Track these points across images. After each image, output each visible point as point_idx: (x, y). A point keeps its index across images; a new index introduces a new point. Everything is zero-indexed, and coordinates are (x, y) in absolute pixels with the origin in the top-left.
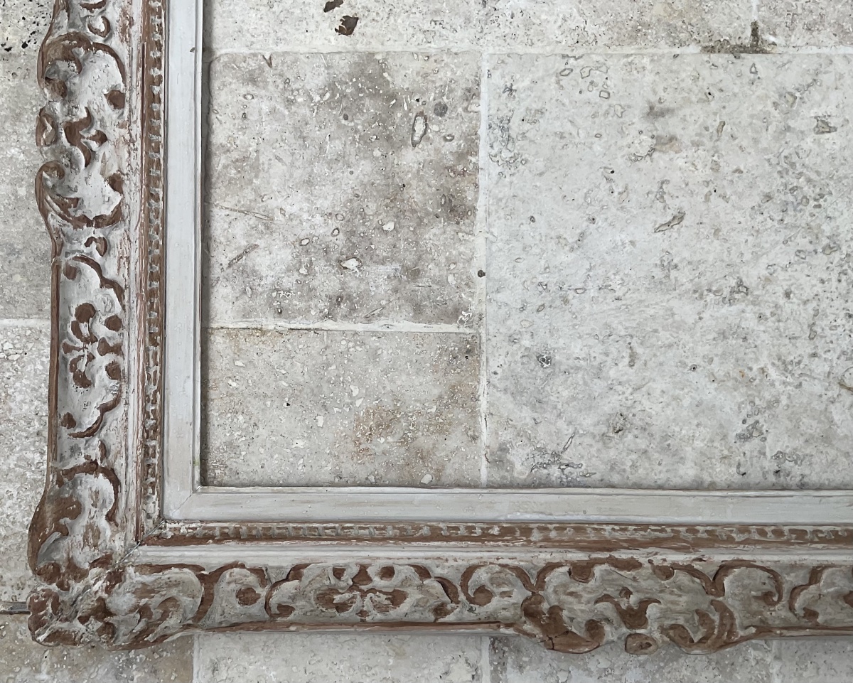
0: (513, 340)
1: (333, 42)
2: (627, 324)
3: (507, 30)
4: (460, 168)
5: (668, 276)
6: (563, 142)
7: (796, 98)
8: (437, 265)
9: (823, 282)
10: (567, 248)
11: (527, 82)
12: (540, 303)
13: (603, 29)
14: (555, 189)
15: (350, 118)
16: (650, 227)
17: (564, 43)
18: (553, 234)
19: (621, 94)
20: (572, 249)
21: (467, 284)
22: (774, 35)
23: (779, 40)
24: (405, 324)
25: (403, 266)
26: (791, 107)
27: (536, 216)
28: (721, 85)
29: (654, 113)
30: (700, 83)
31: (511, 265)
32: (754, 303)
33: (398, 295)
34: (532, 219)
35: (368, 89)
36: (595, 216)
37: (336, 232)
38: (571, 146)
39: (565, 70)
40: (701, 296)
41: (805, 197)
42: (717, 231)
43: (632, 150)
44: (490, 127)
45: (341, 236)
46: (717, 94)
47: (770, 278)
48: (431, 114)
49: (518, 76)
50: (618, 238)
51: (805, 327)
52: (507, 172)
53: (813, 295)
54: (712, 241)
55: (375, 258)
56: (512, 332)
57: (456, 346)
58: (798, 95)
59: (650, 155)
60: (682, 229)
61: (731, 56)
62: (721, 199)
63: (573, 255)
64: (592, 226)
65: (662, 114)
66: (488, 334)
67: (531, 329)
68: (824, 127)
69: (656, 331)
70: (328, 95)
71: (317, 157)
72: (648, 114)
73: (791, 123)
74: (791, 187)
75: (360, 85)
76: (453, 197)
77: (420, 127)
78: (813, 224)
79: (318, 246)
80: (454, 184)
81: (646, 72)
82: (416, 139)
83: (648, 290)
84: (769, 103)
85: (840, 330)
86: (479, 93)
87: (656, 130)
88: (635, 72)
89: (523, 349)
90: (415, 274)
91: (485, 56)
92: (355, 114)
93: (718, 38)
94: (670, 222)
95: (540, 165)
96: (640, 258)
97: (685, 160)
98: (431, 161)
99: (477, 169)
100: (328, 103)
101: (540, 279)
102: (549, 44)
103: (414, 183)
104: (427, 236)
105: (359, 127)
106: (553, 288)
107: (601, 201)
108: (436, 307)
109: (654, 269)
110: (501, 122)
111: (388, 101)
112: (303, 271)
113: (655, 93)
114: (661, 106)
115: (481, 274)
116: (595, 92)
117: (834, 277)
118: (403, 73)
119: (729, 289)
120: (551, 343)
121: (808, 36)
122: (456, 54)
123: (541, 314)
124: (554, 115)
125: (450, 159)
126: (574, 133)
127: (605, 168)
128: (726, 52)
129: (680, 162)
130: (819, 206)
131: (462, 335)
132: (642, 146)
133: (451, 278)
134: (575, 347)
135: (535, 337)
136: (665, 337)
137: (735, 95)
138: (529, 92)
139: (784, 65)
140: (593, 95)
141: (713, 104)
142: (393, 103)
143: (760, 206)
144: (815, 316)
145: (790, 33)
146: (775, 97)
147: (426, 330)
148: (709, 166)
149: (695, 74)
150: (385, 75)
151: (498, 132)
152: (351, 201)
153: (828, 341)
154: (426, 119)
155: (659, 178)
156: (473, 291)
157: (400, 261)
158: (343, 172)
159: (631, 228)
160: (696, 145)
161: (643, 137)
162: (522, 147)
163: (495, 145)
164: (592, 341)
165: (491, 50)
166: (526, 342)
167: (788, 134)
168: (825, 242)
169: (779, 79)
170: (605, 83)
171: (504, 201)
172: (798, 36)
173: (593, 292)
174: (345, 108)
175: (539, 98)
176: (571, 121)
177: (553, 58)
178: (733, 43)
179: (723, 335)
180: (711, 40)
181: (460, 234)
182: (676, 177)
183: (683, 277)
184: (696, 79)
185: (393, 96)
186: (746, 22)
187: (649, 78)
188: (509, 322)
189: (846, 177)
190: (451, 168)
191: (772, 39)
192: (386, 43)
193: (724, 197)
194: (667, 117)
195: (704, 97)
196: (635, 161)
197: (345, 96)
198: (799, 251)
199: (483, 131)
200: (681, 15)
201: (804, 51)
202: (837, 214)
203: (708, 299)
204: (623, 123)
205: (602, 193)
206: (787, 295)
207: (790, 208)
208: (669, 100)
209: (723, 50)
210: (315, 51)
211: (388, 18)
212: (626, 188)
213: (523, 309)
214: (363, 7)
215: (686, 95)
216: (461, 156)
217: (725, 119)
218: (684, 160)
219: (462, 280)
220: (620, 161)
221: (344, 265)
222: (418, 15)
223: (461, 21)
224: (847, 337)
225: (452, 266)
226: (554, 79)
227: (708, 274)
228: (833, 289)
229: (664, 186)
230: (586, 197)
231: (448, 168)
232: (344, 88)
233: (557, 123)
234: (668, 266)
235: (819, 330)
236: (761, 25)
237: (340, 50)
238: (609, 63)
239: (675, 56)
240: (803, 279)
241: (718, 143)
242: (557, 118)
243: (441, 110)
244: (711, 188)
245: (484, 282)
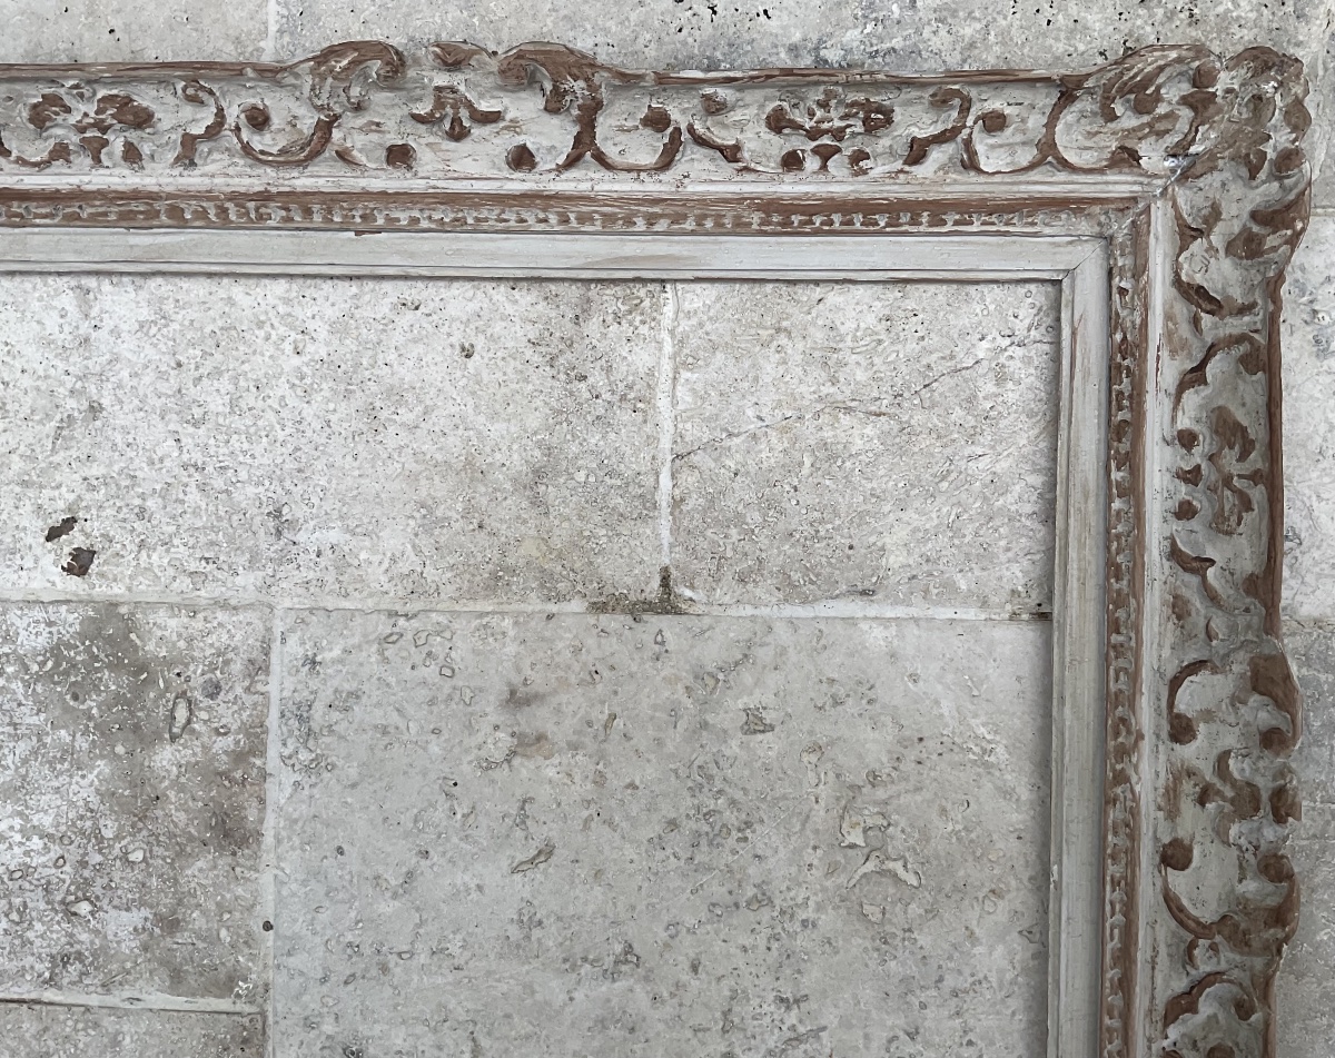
0: (309, 1024)
1: (60, 586)
2: (469, 1005)
3: (311, 575)
4: (238, 775)
5: (528, 937)
6: (386, 740)
7: (718, 681)
8: (203, 913)
9: (745, 949)
10: (388, 894)
11: (336, 652)
12: (348, 973)
13: (449, 575)
14: (372, 808)
15: (81, 697)
16: (505, 864)
17: (392, 594)
18: (368, 873)
19: (470, 670)
20: (395, 896)
21: (246, 943)
22: (692, 587)
23: (699, 596)
24: (159, 999)
25: (155, 915)
26: (711, 693)
27: (345, 847)
28: (611, 661)
29: (517, 699)
30: (584, 656)
31: (309, 917)
32: (646, 979)
33: (148, 955)
34: (340, 851)
35: (107, 656)
36: (430, 850)
37: (61, 861)
38: (397, 745)
39: (391, 635)
40: (574, 968)
41: (724, 825)
42: (598, 874)
43: (483, 753)
44: (283, 716)
45: (67, 868)
46: (606, 673)
47: (670, 941)
48: (198, 695)
49: (325, 642)
50: (459, 882)
51: (718, 1015)
52: (306, 782)
53: (730, 970)
54: (592, 888)
55: (116, 902)
56: (308, 1012)
57: (227, 1033)
58: (721, 676)
59: (509, 761)
60: (551, 870)
61: (629, 618)
62: (606, 826)
63: (397, 903)
64: (423, 862)
65: (527, 701)
66: (275, 1015)
67: (336, 1009)
68: (755, 724)
69: (508, 1016)
70: (50, 664)
71: (35, 752)
72: (508, 701)
73: (710, 718)
74: (705, 810)
75: (95, 650)
76: (228, 816)
77: (181, 714)
78: (735, 866)
79: (35, 882)
80: (230, 798)
81: (507, 639)
82: (175, 730)
83: (501, 956)
84: (680, 688)
85: (767, 1020)
86: (268, 667)
87: (519, 724)
88: (491, 640)
89: (323, 1038)
90: (171, 924)
91: (278, 612)
92: (88, 693)
93: (612, 591)
94: (534, 858)
95: (353, 772)
96: (490, 910)
97: (558, 769)
98: (197, 763)
99: (264, 775)
100: (50, 675)
101: (349, 937)
102: (371, 595)
103: (172, 794)
104: (189, 872)
105: (94, 711)
106: (367, 951)
107: (437, 826)
108: (201, 975)
109: (509, 927)
110: (299, 709)
111: (137, 674)
112: (15, 916)
113: (519, 670)
114: (527, 689)
115: (268, 926)
116: (434, 668)
117: (762, 943)
118: (159, 633)
119: (612, 958)
120: (363, 1029)
121: (739, 589)
122: (235, 608)
123: (350, 987)
124: (374, 700)
125: (223, 763)
126: (402, 726)
127: (445, 778)
128: (623, 611)
129: (551, 772)
130: (746, 839)
131: (235, 1018)
132: (496, 748)
133: (223, 933)
134: (397, 1036)
135: (341, 1021)
136: (522, 1026)
137: (631, 675)
138: (340, 667)
139: (703, 632)
140: (430, 672)
141: (600, 687)
142: (143, 677)
143: (660, 837)
144: (732, 998)
145: (714, 585)
146: (689, 680)
147: (188, 1007)
148: (591, 777)
149: (577, 643)
150: (133, 636)
151: (294, 723)
152: (82, 818)
153: (749, 1034)
154: (190, 702)
155: (519, 793)
156: (254, 952)
157: (151, 907)
158: (71, 776)
159: (478, 866)
160: (574, 747)
161: (500, 735)
162: (328, 746)
163: (289, 741)
164: (420, 1029)
165: (287, 603)
166: (328, 1027)
167: (704, 733)
168: (750, 892)
169: (696, 652)
170: (448, 655)
171: (300, 824)
172: (725, 589)
173: (423, 958)
174: (74, 684)
175: (355, 674)
176: (398, 710)
177: (374, 616)
178: (632, 597)
179: (602, 1023)
180: (601, 594)
181: (238, 869)
182: (544, 794)
183: (550, 937)
184: (577, 651)
185: (143, 668)
186: (652, 569)
187: (511, 649)
188: (306, 998)
189: (785, 797)
190: (225, 775)
191: (688, 593)
192: (134, 588)
193: (610, 823)
194: (534, 706)
195: (588, 678)
196: (487, 769)
197: (74, 666)
198: (714, 905)
199: (273, 720)
200: (560, 557)
201: (733, 612)
202: (769, 853)
203: (583, 971)
204: (472, 714)
205: (439, 815)
206: (695, 968)
207: (704, 841)
208: (539, 680)
209: (619, 608)
210: (32, 598)
211: (139, 552)
212: (473, 808)
213: (324, 980)
214: (102, 535)
215: (563, 674)
216: (239, 757)
217: (617, 710)
218: (554, 770)
219: (239, 936)
220: (466, 768)
221: (73, 910)
222: (182, 548)
223: (243, 559)
224: (776, 1031)
225: (226, 916)
226: (375, 647)
227: (585, 935)
228: (760, 961)
229: (527, 806)
230: (416, 821)
231: (220, 774)
232: (72, 654)
233: (378, 712)
234: (530, 922)
235: (736, 1020)
236: (674, 573)
237: (68, 597)
238: (456, 626)
239: (550, 617)
240: (718, 946)
241: (605, 745)
242: (378, 705)
243: (214, 690)
244: (593, 810)
245: (271, 938)
